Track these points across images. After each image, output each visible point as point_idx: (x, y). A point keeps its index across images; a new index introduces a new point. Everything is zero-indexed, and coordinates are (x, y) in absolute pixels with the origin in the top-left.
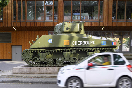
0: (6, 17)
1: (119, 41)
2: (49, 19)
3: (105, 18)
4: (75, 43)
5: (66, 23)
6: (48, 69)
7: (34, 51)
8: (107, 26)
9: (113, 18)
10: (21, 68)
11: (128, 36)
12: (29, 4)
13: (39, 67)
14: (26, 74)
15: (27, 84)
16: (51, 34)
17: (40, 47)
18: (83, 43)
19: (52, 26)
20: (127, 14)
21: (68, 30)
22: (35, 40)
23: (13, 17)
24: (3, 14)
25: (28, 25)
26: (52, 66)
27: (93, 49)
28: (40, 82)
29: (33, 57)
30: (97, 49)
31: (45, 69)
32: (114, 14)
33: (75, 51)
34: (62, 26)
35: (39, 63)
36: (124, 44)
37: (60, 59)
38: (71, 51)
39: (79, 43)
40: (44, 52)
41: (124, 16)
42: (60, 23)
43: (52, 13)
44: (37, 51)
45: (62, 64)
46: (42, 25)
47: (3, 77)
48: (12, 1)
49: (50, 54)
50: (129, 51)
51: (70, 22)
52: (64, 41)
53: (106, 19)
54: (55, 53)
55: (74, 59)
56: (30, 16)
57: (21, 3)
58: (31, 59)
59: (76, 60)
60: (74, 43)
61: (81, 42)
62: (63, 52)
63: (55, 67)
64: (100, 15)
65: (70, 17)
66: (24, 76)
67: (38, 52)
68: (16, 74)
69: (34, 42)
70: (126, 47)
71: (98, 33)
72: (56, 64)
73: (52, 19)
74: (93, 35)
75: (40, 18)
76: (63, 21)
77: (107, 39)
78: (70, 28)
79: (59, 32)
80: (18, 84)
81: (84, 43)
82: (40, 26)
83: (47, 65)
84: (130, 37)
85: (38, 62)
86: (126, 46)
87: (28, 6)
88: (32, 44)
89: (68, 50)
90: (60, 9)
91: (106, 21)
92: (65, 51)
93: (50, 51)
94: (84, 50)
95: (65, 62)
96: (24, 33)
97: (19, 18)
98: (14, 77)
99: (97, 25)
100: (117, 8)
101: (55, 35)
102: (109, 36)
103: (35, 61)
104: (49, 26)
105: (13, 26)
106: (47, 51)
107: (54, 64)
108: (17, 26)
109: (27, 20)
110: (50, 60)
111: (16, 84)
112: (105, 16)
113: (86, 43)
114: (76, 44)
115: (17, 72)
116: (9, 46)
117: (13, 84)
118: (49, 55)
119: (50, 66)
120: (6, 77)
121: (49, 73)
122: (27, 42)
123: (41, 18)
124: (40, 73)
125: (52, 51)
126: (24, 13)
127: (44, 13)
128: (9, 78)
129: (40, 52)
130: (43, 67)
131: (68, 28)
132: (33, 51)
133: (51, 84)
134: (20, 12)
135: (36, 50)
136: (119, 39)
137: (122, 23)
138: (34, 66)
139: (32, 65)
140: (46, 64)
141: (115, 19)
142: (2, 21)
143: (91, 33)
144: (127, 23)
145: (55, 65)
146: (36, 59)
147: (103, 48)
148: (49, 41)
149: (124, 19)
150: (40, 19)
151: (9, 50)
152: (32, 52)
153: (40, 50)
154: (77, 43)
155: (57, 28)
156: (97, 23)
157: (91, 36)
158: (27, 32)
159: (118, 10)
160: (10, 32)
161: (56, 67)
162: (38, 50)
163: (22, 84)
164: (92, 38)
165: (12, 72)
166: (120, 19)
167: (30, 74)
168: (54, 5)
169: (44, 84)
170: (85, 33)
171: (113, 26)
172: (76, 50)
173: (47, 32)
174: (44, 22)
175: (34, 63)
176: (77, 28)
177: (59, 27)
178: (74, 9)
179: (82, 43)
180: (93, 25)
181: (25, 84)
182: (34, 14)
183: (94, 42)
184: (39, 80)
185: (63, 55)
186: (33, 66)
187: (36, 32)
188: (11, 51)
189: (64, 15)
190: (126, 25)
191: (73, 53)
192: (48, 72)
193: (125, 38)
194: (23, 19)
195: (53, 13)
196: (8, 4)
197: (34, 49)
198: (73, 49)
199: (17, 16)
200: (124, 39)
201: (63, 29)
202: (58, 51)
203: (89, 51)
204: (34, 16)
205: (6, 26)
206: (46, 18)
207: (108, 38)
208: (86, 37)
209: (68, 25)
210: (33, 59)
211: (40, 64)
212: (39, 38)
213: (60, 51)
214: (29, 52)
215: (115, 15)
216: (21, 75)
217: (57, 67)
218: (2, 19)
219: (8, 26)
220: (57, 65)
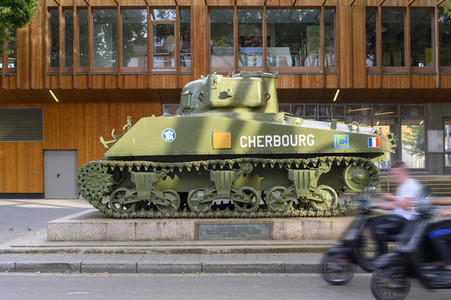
0: (27, 60)
1: (390, 137)
2: (163, 66)
3: (342, 61)
4: (250, 142)
5: (219, 78)
6: (161, 225)
7: (117, 167)
8: (348, 87)
9: (369, 63)
10: (75, 221)
11: (419, 119)
12: (99, 18)
13: (134, 218)
14: (92, 244)
15: (95, 275)
16: (172, 113)
17: (136, 153)
18: (276, 142)
19: (173, 86)
20: (412, 49)
21: (226, 102)
22: (120, 134)
23: (49, 59)
24: (15, 49)
25: (98, 84)
26: (176, 214)
27: (307, 161)
28: (136, 269)
29: (114, 187)
30: (319, 162)
31: (152, 224)
32: (370, 50)
33: (248, 168)
34: (207, 87)
35: (133, 207)
36: (407, 143)
37: (201, 194)
38: (236, 166)
39: (263, 140)
40: (149, 171)
41: (403, 56)
42: (200, 78)
43: (173, 47)
44: (126, 167)
45: (207, 208)
46: (141, 85)
47: (16, 252)
48: (44, 10)
49: (168, 178)
50: (422, 166)
51: (231, 76)
52: (214, 136)
53: (345, 65)
54: (185, 175)
55: (248, 192)
56: (104, 56)
57: (75, 14)
58: (109, 194)
59: (254, 195)
60: (247, 142)
61: (269, 139)
62: (212, 171)
63: (184, 217)
64: (326, 52)
65: (231, 60)
66: (84, 249)
67: (130, 169)
68: (59, 241)
69: (118, 138)
70: (414, 156)
71: (322, 109)
72: (189, 210)
73: (173, 65)
74: (307, 115)
75: (133, 63)
76: (208, 72)
77: (351, 130)
78: (232, 93)
79: (197, 106)
80: (66, 275)
81: (279, 141)
82: (134, 87)
83: (159, 214)
84: (425, 124)
85: (131, 204)
86: (415, 152)
87: (95, 23)
88: (110, 145)
89: (227, 164)
90: (198, 32)
91: (345, 70)
92: (218, 167)
93: (168, 168)
94: (277, 164)
95: (218, 202)
96: (84, 109)
97: (69, 62)
98: (52, 252)
99: (319, 85)
100: (379, 31)
101: (183, 115)
102: (357, 118)
103: (122, 200)
104: (164, 87)
105: (47, 86)
106: (159, 169)
107: (181, 208)
108: (63, 87)
109: (94, 68)
110: (169, 196)
111: (58, 274)
112: (342, 56)
113: (286, 143)
114: (252, 144)
115: (61, 237)
116: (37, 153)
117: (50, 274)
118: (164, 178)
119: (168, 215)
120: (27, 252)
121: (168, 239)
122: (95, 137)
123: (139, 64)
124: (139, 237)
125: (176, 169)
126: (84, 47)
127: (146, 46)
128: (36, 255)
129: (136, 171)
130: (146, 218)
131: (224, 95)
132: (113, 169)
133: (173, 275)
134: (69, 43)
135: (122, 163)
136: (391, 130)
137: (398, 79)
138: (117, 214)
139: (110, 212)
140: (155, 208)
141: (375, 65)
142: (14, 71)
143: (299, 111)
144: (414, 77)
145: (185, 214)
146: (123, 193)
147: (340, 159)
148: (166, 134)
149: (403, 64)
150: (136, 66)
151: (36, 162)
152: (109, 172)
153: (137, 163)
154: (254, 141)
155: (191, 93)
156: (319, 78)
157: (298, 120)
158: (95, 105)
159: (384, 35)
160: (37, 106)
161: (188, 217)
162: (129, 163)
163: (79, 275)
164: (302, 126)
165: (45, 236)
166: (392, 65)
167: (105, 243)
168: (180, 21)
169: (151, 275)
170: (280, 109)
171: (369, 87)
172: (252, 163)
173: (159, 105)
174: (148, 75)
175: (118, 206)
176: (254, 95)
177: (195, 92)
178: (243, 34)
179: (272, 142)
180: (307, 85)
181: (88, 275)
182: (115, 47)
183: (311, 138)
184: (133, 262)
185: (212, 179)
186: (112, 217)
187: (122, 107)
188: (43, 166)
189: (212, 52)
190: (411, 83)
191: (244, 175)
192: (164, 237)
193: (409, 125)
194: (81, 65)
195: (178, 46)
196: (33, 18)
197: (116, 162)
198: (243, 162)
199: (62, 55)
200: (405, 129)
201: (209, 95)
202: (193, 167)
203: (293, 167)
204: (116, 56)
205: (27, 87)
206: (153, 63)
207: (355, 127)
208: (284, 123)
209: (224, 84)
210: (114, 192)
211: (138, 209)
212: (133, 125)
213: (202, 166)
214: (101, 170)
215: (374, 53)
216: (74, 246)
217: (193, 218)
218: (13, 65)
219: (33, 87)
220: (193, 214)
